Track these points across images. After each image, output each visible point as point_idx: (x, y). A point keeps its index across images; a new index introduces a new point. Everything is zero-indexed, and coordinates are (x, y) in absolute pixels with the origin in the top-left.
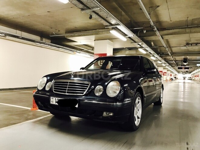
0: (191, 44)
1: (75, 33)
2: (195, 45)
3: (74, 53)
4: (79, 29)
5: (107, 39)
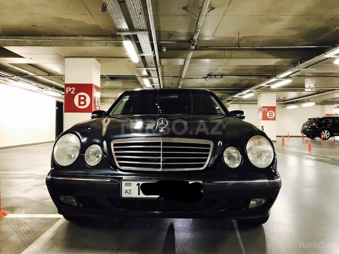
0: (215, 76)
1: (26, 37)
2: (220, 77)
3: (4, 80)
4: (41, 29)
5: (93, 57)
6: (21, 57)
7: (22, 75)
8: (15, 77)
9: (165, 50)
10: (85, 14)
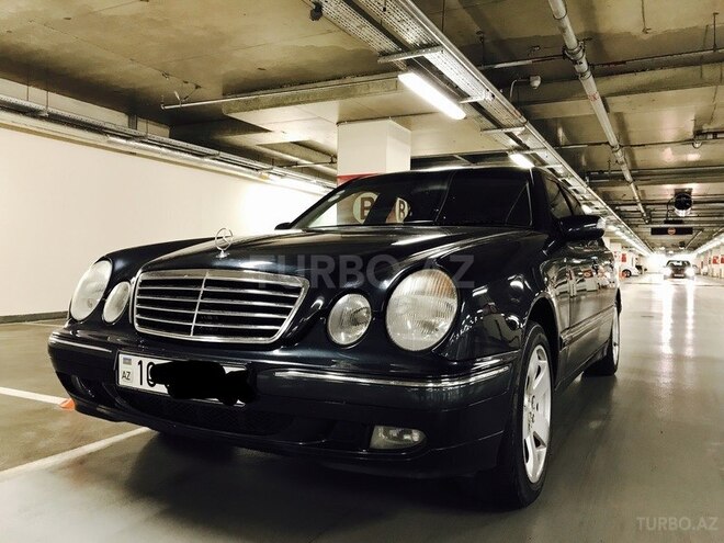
0: (715, 134)
3: (261, 176)
4: (274, 74)
5: (387, 118)
6: (267, 131)
7: (289, 165)
8: (276, 170)
9: (537, 83)
10: (330, 32)
